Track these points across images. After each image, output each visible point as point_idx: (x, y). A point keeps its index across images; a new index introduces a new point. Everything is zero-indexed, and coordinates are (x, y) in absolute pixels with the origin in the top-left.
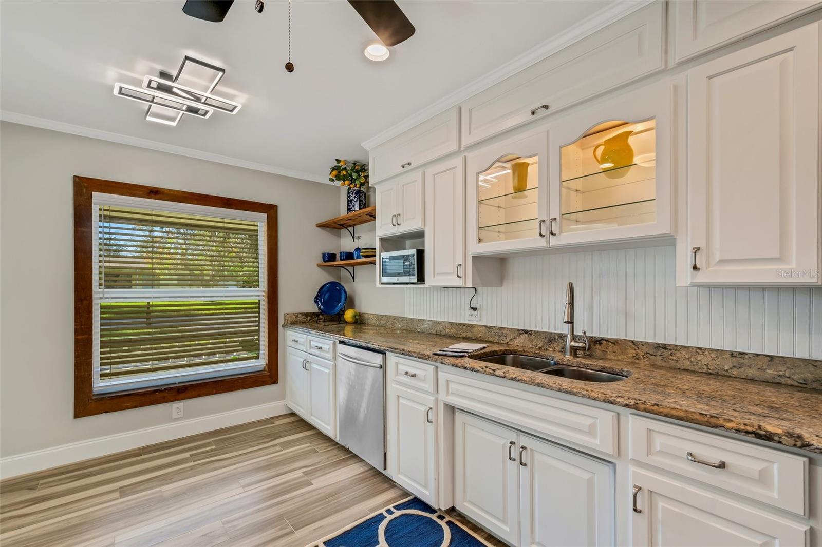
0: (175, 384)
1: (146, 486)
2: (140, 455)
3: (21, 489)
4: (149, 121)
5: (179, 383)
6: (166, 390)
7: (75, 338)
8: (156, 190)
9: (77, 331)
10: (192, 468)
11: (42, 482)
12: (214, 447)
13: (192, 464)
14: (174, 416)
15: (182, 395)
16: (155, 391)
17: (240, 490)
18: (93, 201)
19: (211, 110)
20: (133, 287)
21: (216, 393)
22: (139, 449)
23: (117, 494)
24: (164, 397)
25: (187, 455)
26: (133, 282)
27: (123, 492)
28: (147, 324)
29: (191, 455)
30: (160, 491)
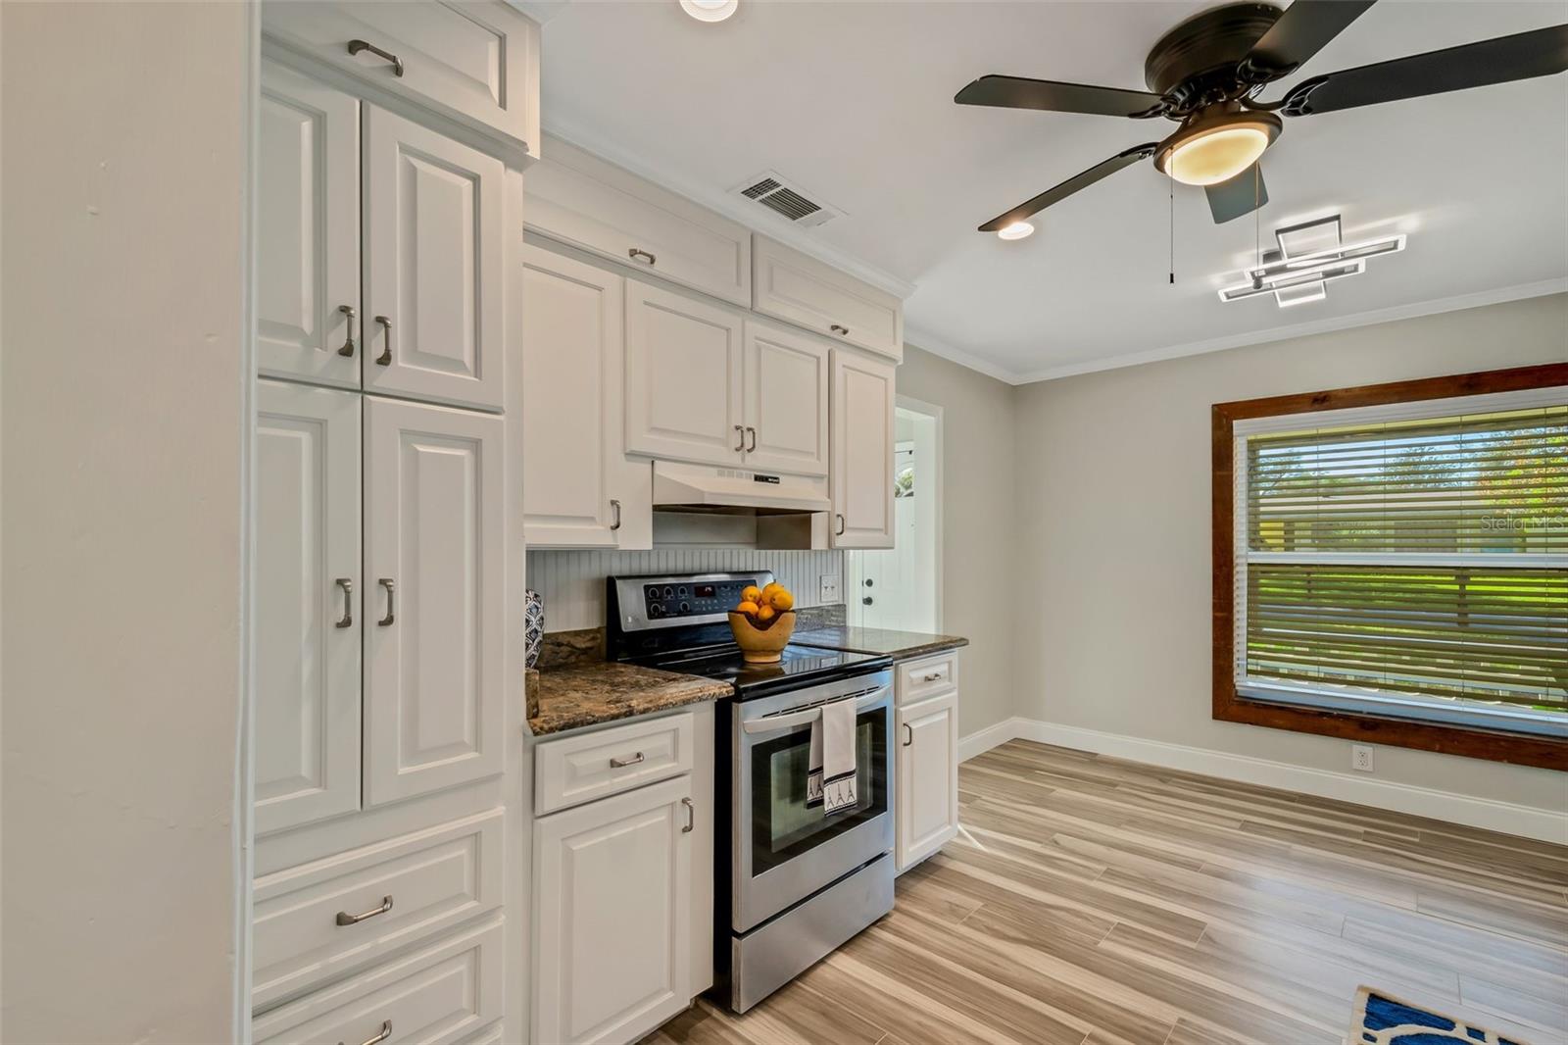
0: (1361, 712)
1: (1277, 834)
2: (1293, 801)
3: (1156, 778)
4: (1286, 308)
5: (1369, 713)
6: (1339, 716)
7: (1214, 616)
8: (1323, 395)
9: (1216, 607)
10: (1354, 845)
11: (1174, 779)
12: (1417, 840)
13: (1360, 842)
14: (1356, 765)
15: (1369, 734)
16: (1322, 714)
17: (1413, 906)
18: (1235, 433)
19: (1362, 262)
20: (1296, 549)
21: (1441, 751)
22: (1297, 794)
23: (1239, 824)
24: (1337, 728)
25: (1361, 829)
26: (1296, 541)
27: (1245, 826)
28: (1459, 623)
29: (1365, 832)
30: (1289, 847)
